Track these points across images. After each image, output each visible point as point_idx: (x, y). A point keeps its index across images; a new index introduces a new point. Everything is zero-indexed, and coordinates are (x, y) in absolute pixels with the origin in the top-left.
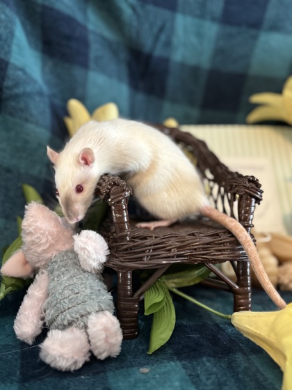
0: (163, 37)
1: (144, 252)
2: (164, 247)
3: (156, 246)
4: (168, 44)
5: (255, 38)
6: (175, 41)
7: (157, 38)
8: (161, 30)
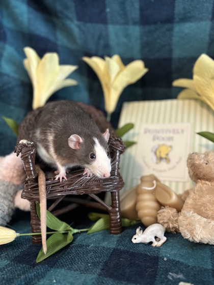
3: (53, 185)
4: (107, 46)
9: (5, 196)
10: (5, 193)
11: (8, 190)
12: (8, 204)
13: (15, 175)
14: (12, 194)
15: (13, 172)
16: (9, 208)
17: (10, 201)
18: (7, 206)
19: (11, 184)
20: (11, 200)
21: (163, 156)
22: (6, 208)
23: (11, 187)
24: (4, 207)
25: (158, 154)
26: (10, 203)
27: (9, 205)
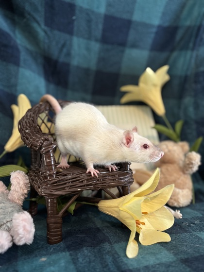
0: (65, 50)
1: (65, 184)
2: (79, 180)
3: (73, 180)
4: (68, 54)
6: (73, 52)
7: (61, 50)
8: (64, 45)
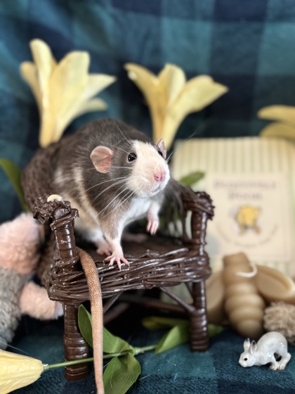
2: (116, 274)
3: (107, 274)
4: (157, 51)
5: (259, 32)
8: (147, 37)
9: (5, 295)
10: (5, 289)
11: (9, 284)
12: (11, 310)
13: (22, 257)
14: (16, 291)
15: (20, 253)
16: (12, 316)
17: (13, 303)
18: (9, 312)
19: (14, 273)
20: (15, 301)
21: (249, 222)
22: (8, 317)
23: (15, 279)
24: (3, 315)
25: (240, 219)
26: (13, 307)
27: (13, 311)
